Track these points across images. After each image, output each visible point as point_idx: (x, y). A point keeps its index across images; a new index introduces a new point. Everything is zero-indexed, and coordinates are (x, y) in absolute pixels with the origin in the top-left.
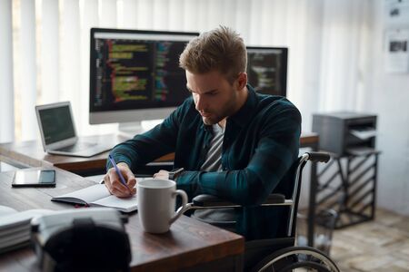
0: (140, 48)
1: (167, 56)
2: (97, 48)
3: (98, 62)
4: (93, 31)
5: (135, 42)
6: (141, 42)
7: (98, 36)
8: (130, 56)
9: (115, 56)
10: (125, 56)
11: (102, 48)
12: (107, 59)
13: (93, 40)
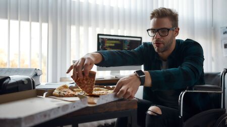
0: (117, 42)
1: (128, 46)
2: (100, 41)
3: (100, 47)
4: (99, 35)
5: (115, 40)
6: (118, 40)
7: (100, 37)
8: (113, 45)
9: (107, 45)
10: (111, 45)
11: (102, 41)
12: (104, 45)
13: (98, 38)
